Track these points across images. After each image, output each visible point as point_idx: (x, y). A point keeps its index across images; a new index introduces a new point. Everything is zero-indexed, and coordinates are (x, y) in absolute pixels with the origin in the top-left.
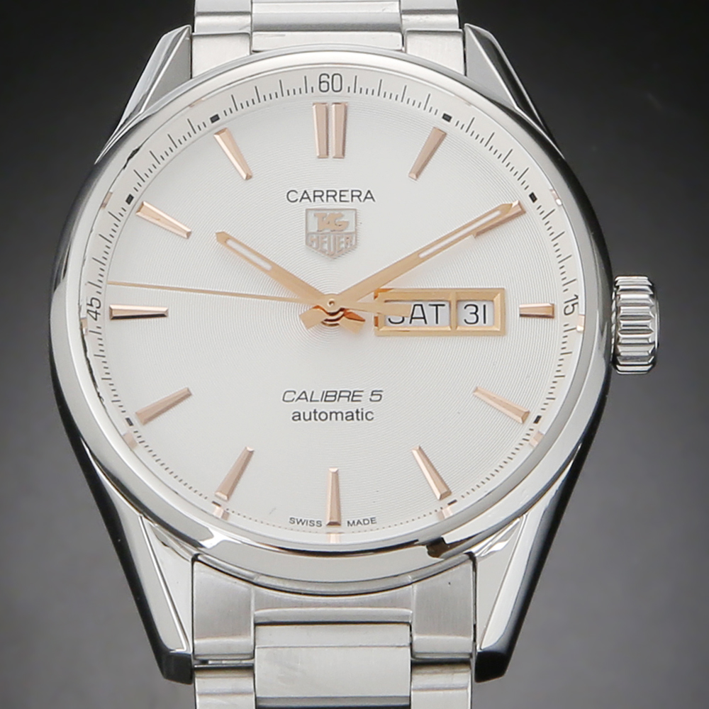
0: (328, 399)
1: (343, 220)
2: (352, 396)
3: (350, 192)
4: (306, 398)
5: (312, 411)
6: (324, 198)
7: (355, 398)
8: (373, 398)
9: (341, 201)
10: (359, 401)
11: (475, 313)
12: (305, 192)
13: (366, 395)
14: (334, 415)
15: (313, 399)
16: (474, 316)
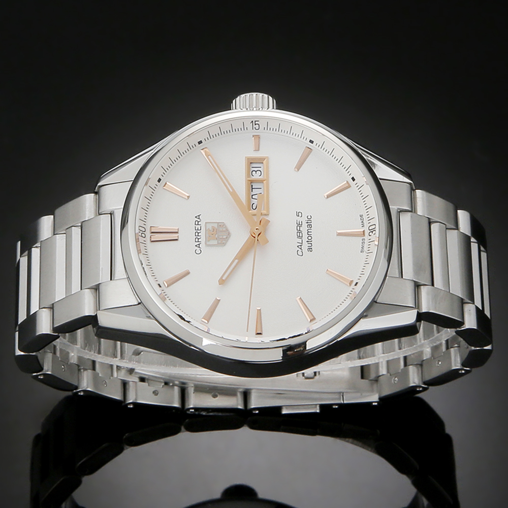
0: (301, 236)
1: (211, 229)
2: (299, 225)
3: (196, 226)
4: (301, 246)
5: (307, 243)
6: (199, 237)
7: (301, 224)
8: (300, 216)
9: (201, 230)
10: (302, 222)
11: (256, 172)
12: (196, 246)
13: (299, 219)
14: (309, 233)
15: (301, 242)
16: (257, 172)
